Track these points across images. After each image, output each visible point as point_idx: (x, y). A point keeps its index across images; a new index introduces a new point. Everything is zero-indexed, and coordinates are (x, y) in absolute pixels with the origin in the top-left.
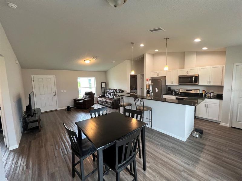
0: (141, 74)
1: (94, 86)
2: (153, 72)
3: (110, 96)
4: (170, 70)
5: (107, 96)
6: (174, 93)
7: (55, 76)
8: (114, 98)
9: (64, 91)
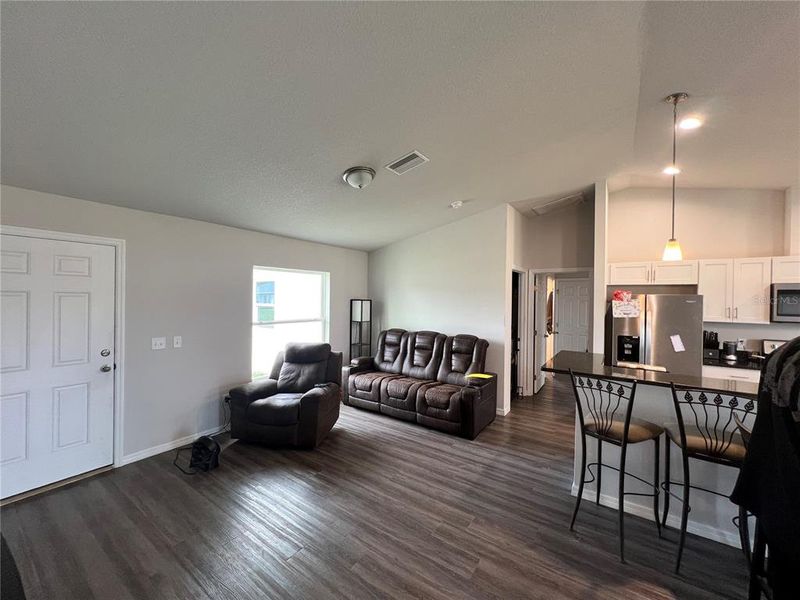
0: (538, 271)
1: (318, 316)
2: (620, 265)
3: (412, 365)
4: (690, 262)
5: (383, 366)
6: (733, 357)
7: (121, 243)
8: (404, 371)
9: (170, 343)
